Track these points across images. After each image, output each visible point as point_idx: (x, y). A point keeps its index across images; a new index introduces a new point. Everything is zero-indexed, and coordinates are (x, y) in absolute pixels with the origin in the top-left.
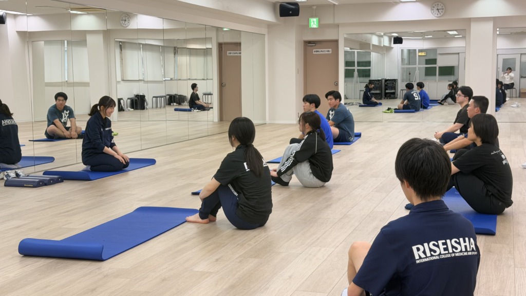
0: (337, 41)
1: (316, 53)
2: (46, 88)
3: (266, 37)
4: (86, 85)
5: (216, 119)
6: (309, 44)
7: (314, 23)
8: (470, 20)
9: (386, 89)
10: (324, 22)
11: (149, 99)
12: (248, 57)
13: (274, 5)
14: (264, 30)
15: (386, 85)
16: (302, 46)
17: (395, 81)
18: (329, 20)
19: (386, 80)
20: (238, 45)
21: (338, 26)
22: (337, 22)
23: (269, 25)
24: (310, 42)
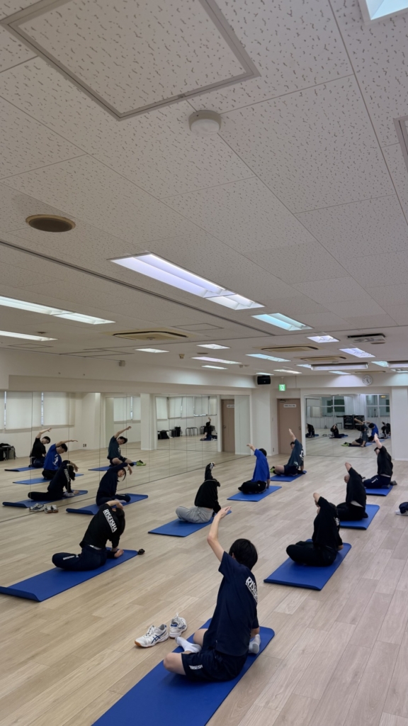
0: (299, 400)
1: (285, 407)
2: (115, 425)
3: (251, 397)
4: (139, 422)
5: (220, 450)
6: (280, 400)
7: (282, 388)
8: (391, 388)
10: (289, 387)
11: (183, 430)
12: (239, 409)
13: (254, 377)
14: (249, 393)
16: (275, 403)
18: (292, 386)
20: (232, 401)
21: (300, 389)
22: (299, 387)
23: (252, 389)
24: (281, 400)
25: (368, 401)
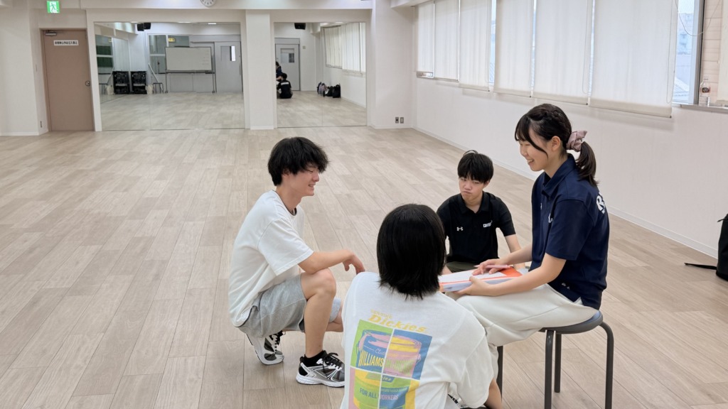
0: (85, 31)
1: (57, 45)
7: (53, 7)
9: (133, 82)
15: (133, 78)
17: (144, 73)
18: (74, 4)
19: (132, 73)
21: (85, 11)
22: (83, 7)
24: (48, 31)
25: (150, 46)
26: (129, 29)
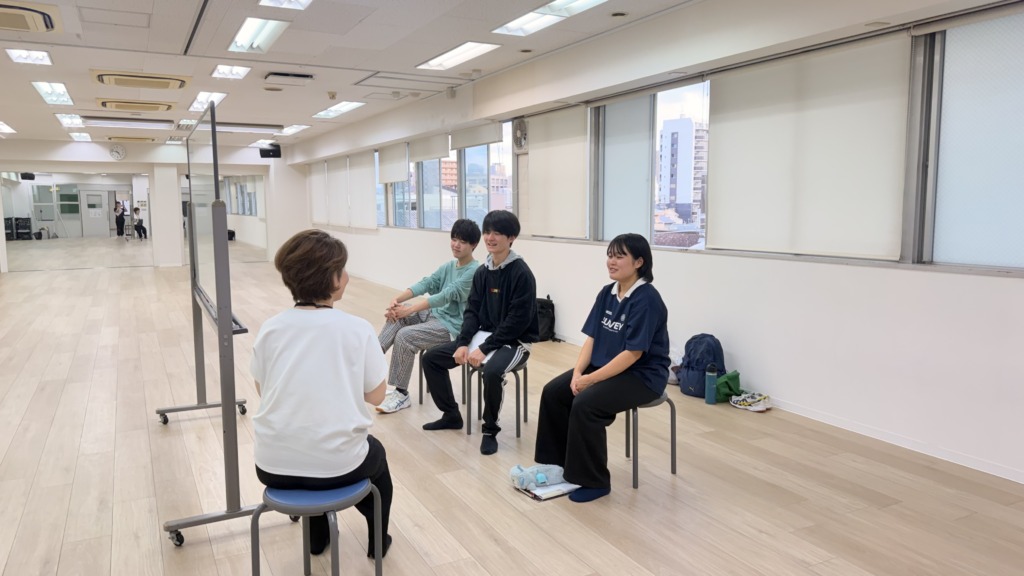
8: (152, 166)
9: (17, 229)
15: (17, 225)
17: (28, 220)
19: (17, 219)
25: (34, 196)
26: (13, 177)
